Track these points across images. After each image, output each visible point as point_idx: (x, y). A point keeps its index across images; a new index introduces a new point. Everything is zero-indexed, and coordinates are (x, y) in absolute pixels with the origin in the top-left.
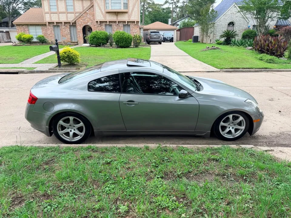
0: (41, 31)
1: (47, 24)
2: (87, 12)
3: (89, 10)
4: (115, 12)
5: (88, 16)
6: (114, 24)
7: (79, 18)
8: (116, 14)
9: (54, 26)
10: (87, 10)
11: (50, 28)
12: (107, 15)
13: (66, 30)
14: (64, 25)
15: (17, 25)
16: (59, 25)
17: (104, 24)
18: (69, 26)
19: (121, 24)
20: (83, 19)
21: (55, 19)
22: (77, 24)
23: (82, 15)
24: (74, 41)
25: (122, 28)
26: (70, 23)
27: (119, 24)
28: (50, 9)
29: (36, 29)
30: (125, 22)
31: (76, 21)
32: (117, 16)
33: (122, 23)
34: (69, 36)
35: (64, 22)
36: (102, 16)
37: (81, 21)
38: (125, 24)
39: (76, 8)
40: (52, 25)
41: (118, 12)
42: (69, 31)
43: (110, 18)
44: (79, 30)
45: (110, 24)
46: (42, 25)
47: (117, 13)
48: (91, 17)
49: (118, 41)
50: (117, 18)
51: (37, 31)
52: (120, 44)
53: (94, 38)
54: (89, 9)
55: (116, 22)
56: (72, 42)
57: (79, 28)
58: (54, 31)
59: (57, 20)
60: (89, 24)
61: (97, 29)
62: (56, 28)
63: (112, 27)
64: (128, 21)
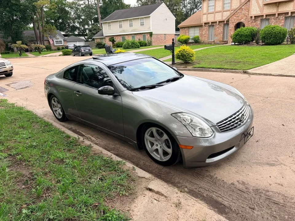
0: (199, 31)
1: (203, 25)
2: (243, 7)
3: (246, 5)
4: (275, 3)
5: (243, 12)
6: (273, 17)
7: (233, 15)
8: (276, 5)
9: (210, 26)
10: (243, 6)
11: (206, 28)
12: (265, 7)
13: (219, 29)
14: (219, 24)
15: (182, 28)
16: (214, 25)
17: (259, 19)
18: (222, 25)
19: (281, 16)
20: (237, 16)
21: (211, 19)
22: (230, 22)
23: (236, 12)
24: (226, 40)
25: (283, 21)
26: (224, 21)
27: (279, 17)
28: (208, 10)
29: (194, 31)
30: (288, 13)
31: (229, 19)
32: (278, 7)
33: (283, 15)
34: (222, 35)
35: (219, 22)
36: (258, 9)
37: (235, 18)
38: (288, 16)
39: (233, 5)
40: (207, 25)
41: (280, 3)
42: (222, 30)
43: (268, 11)
44: (231, 28)
45: (267, 18)
46: (200, 26)
47: (278, 4)
48: (246, 12)
49: (265, 37)
50: (278, 10)
51: (196, 32)
52: (266, 41)
53: (237, 36)
54: (246, 3)
55: (275, 14)
56: (223, 41)
57: (231, 26)
58: (209, 30)
59: (212, 20)
60: (242, 20)
61: (251, 25)
62: (211, 28)
63: (270, 21)
64: (292, 11)
